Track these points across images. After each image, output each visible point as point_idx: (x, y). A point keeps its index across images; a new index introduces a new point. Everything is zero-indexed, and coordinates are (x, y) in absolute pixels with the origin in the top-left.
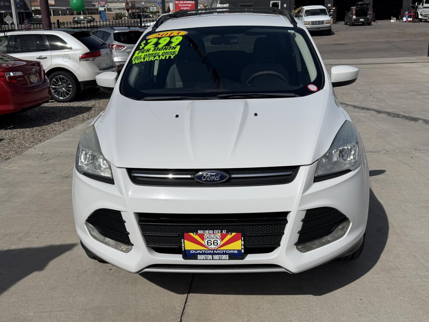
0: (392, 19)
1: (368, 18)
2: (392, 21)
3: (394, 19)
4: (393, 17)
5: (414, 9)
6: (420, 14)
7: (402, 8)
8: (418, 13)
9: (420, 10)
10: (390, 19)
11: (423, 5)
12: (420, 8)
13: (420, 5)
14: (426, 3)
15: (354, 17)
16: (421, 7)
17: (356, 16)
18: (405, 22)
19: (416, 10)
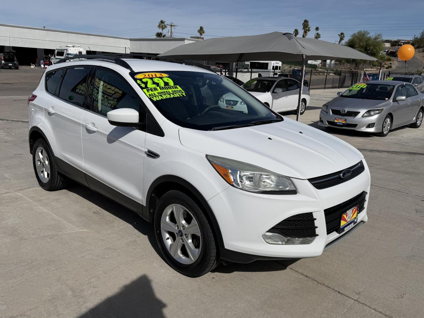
0: (32, 66)
1: (15, 63)
2: (32, 67)
3: (33, 66)
4: (32, 64)
5: (47, 59)
6: (53, 63)
7: (37, 57)
8: (51, 62)
9: (53, 60)
10: (30, 65)
11: (55, 57)
12: (52, 59)
13: (52, 56)
14: (57, 55)
15: (3, 62)
16: (54, 58)
17: (4, 61)
18: (43, 68)
19: (50, 60)
